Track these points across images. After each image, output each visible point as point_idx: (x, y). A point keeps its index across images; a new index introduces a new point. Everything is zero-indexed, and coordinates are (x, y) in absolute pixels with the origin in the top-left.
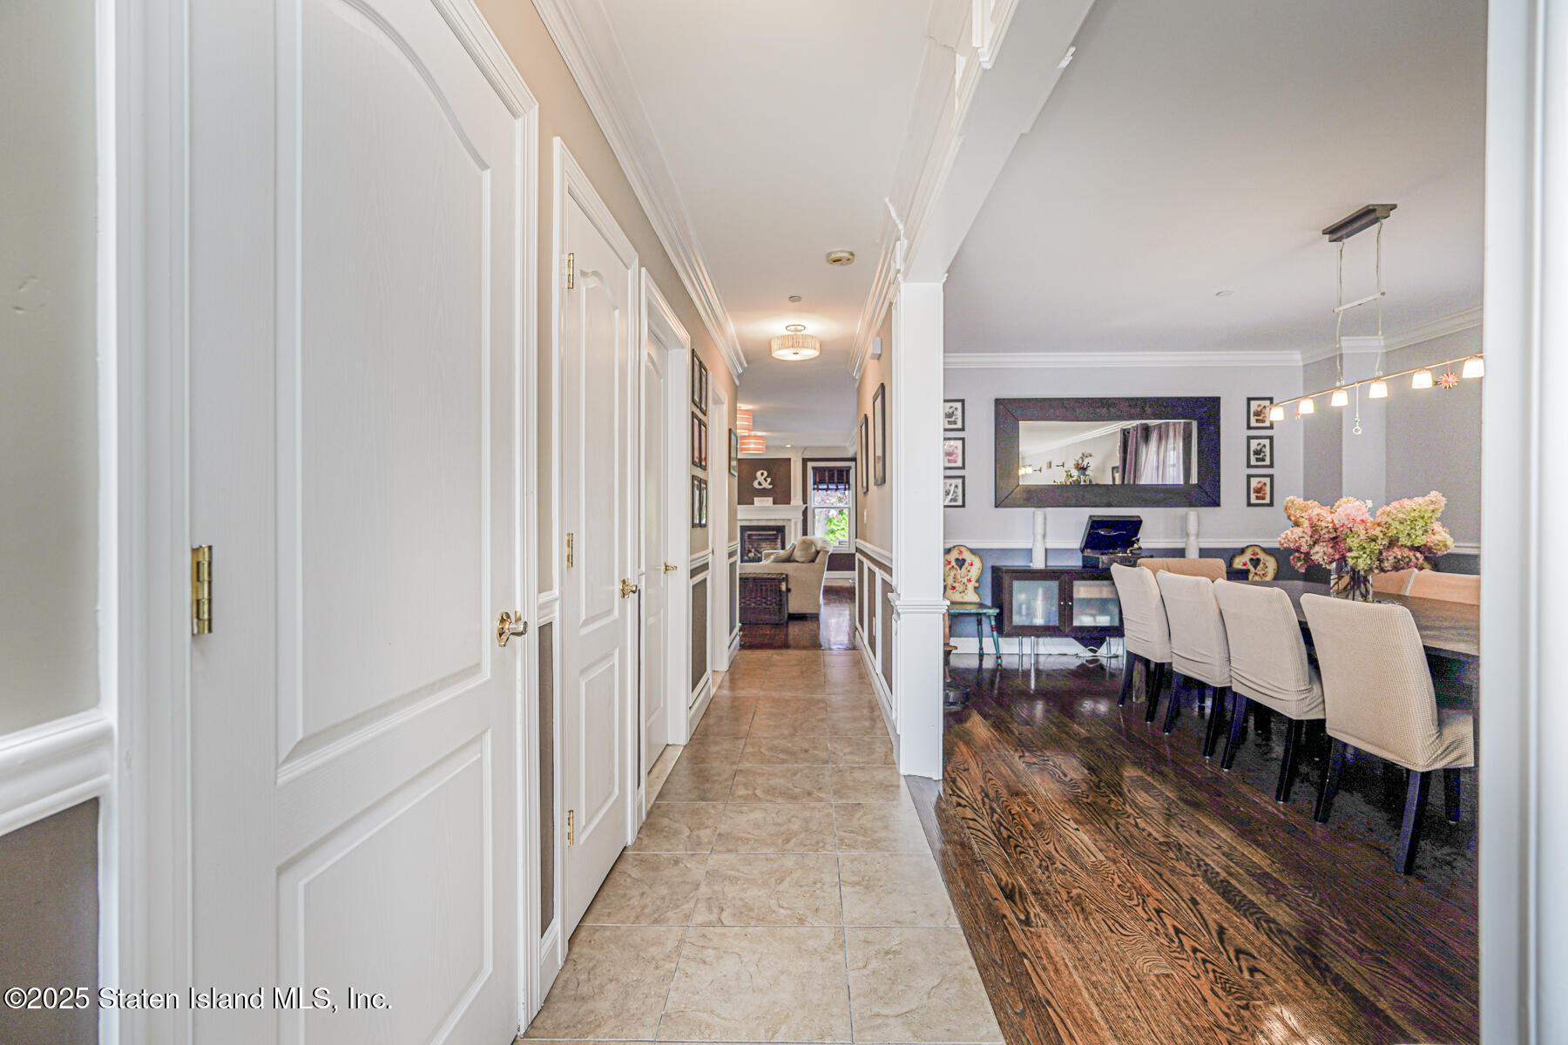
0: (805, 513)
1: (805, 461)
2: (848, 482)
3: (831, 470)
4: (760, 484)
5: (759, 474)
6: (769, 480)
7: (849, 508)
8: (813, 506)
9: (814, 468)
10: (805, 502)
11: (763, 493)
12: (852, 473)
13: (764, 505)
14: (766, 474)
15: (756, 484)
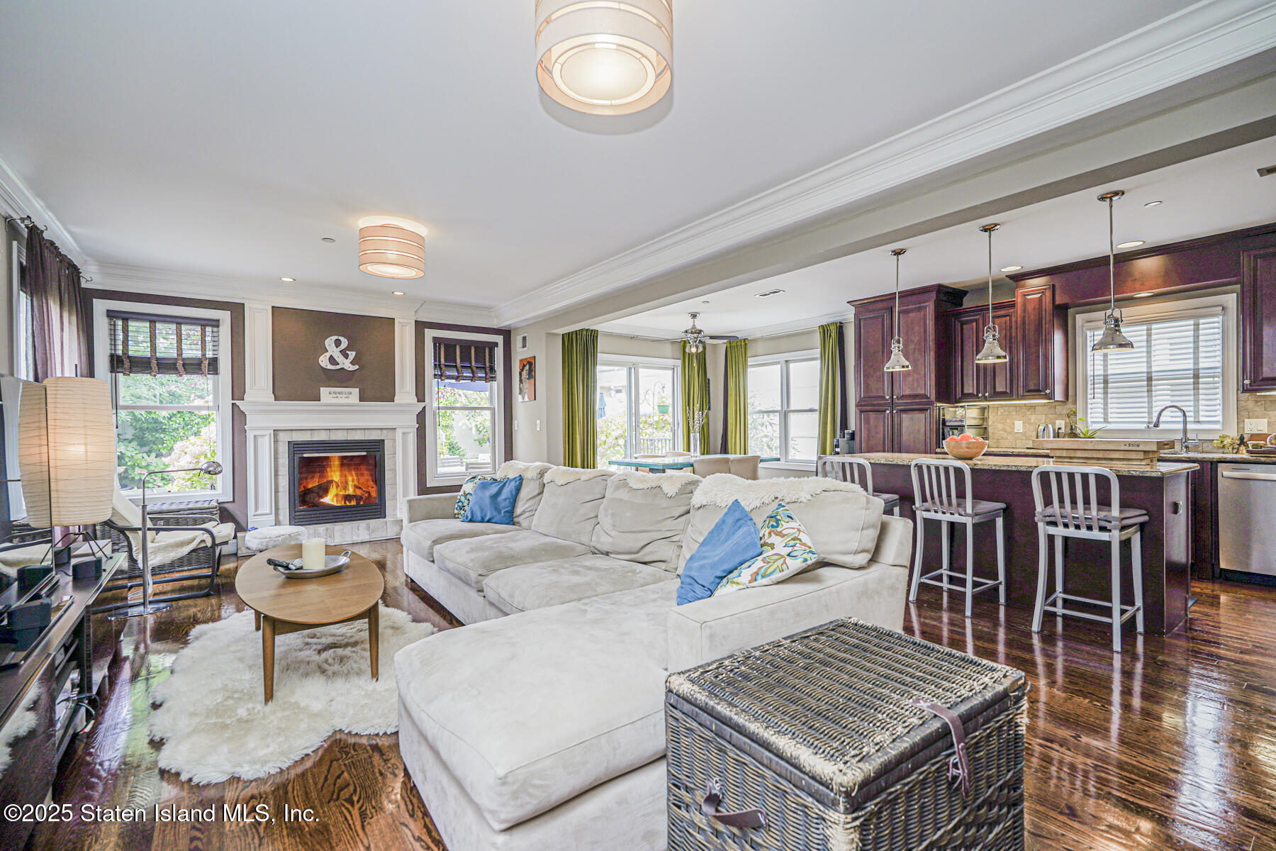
0: (421, 417)
1: (421, 326)
2: (492, 369)
3: (466, 344)
4: (332, 360)
5: (329, 342)
6: (352, 354)
7: (493, 410)
8: (435, 405)
9: (436, 340)
10: (421, 397)
11: (339, 378)
12: (499, 353)
13: (342, 400)
14: (345, 343)
15: (324, 361)
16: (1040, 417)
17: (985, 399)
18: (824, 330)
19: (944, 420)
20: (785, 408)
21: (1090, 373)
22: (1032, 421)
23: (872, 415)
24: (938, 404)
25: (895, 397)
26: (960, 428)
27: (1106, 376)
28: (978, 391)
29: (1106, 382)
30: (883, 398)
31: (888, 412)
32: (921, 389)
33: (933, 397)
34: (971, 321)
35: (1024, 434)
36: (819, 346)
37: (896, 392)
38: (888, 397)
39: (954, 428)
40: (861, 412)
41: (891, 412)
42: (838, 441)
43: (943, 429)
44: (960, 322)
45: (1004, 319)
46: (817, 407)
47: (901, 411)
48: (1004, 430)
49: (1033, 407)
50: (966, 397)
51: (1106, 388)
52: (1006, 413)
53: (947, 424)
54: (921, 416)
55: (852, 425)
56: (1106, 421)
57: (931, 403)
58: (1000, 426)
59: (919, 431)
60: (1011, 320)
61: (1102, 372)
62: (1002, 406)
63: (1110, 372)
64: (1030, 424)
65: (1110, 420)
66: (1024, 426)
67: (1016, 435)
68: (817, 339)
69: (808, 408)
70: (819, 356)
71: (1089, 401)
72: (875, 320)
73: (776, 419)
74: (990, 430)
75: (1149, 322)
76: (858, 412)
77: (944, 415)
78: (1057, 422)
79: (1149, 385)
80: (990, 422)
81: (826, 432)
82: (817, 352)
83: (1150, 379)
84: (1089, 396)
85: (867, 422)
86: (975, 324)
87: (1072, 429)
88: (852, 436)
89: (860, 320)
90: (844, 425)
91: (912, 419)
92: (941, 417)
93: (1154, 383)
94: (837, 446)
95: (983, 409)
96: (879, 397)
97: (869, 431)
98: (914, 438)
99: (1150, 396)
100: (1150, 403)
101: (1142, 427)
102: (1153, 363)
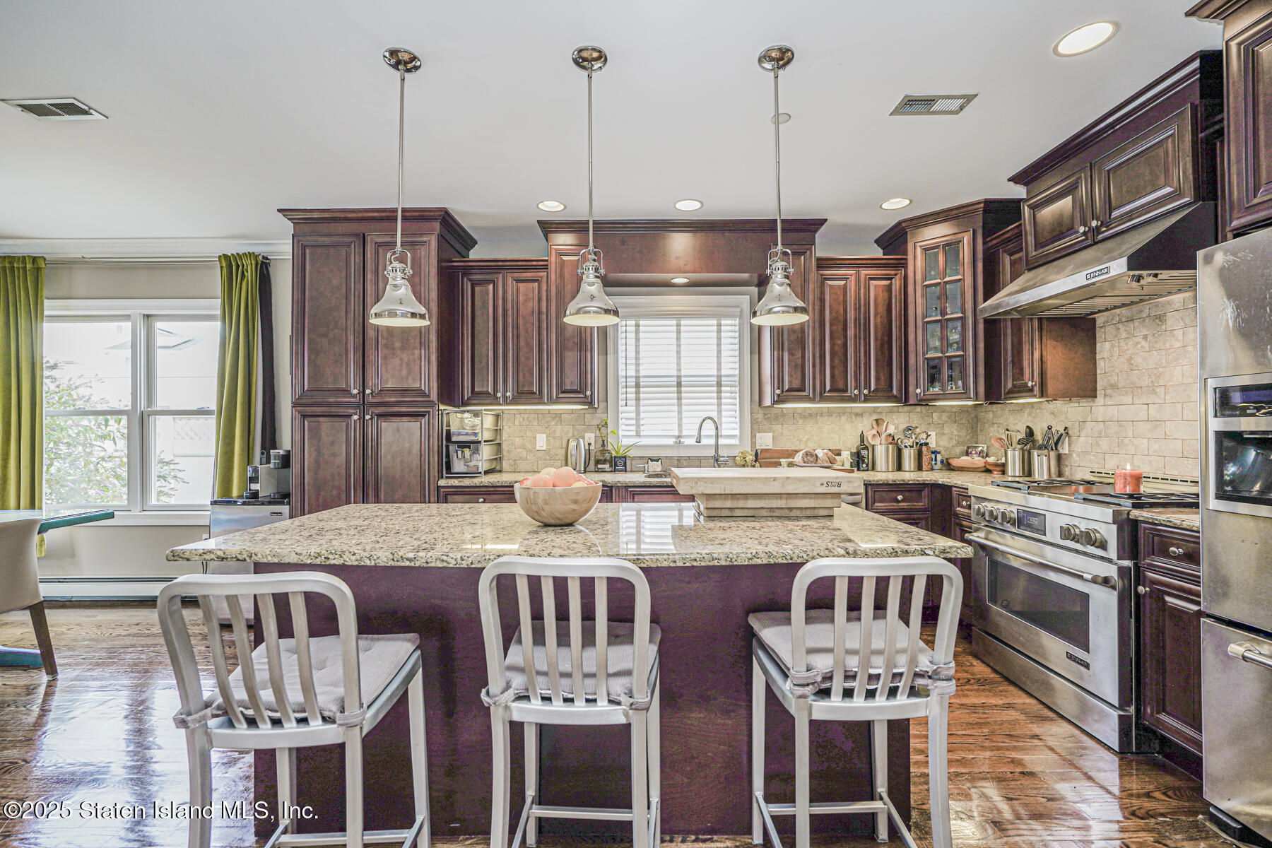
16: (566, 428)
17: (506, 401)
18: (231, 265)
19: (448, 432)
20: (142, 405)
21: (622, 373)
22: (557, 435)
23: (325, 423)
24: (442, 407)
25: (368, 391)
26: (472, 445)
27: (637, 378)
28: (495, 390)
29: (638, 386)
30: (346, 392)
31: (356, 417)
32: (414, 379)
33: (434, 396)
34: (488, 282)
35: (547, 452)
36: (219, 292)
37: (369, 383)
38: (355, 391)
39: (463, 445)
40: (304, 416)
41: (362, 418)
42: (256, 470)
43: (447, 447)
44: (470, 280)
45: (531, 285)
46: (214, 407)
47: (379, 415)
48: (523, 447)
49: (558, 416)
50: (479, 397)
51: (638, 393)
52: (526, 423)
53: (454, 439)
54: (413, 426)
55: (286, 441)
56: (638, 435)
57: (431, 404)
58: (518, 441)
59: (409, 452)
60: (540, 288)
61: (633, 373)
62: (521, 412)
63: (641, 374)
64: (555, 438)
65: (642, 433)
66: (548, 441)
67: (539, 454)
68: (216, 280)
69: (195, 408)
70: (219, 312)
71: (621, 409)
72: (332, 251)
73: (118, 427)
74: (504, 446)
75: (679, 316)
76: (298, 416)
77: (448, 425)
78: (587, 435)
79: (679, 392)
80: (505, 436)
81: (232, 452)
82: (215, 306)
83: (679, 385)
84: (622, 403)
85: (315, 433)
86: (491, 287)
87: (603, 445)
88: (286, 461)
89: (304, 248)
90: (270, 440)
91: (398, 430)
92: (445, 428)
93: (683, 389)
94: (254, 480)
95: (497, 416)
96: (339, 390)
97: (319, 451)
98: (402, 462)
99: (680, 405)
100: (680, 412)
101: (671, 441)
102: (683, 366)
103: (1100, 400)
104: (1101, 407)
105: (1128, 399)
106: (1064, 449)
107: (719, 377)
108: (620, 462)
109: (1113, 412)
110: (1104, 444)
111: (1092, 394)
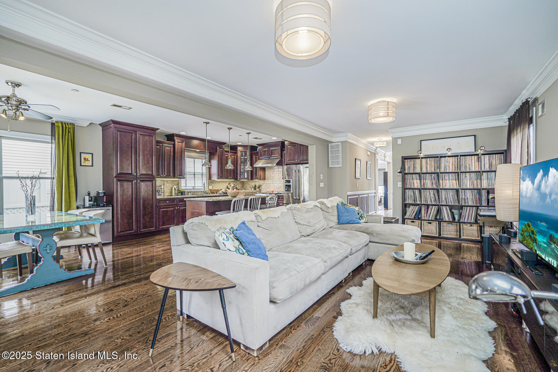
17: (164, 178)
25: (138, 174)
28: (161, 175)
31: (135, 181)
32: (150, 171)
34: (157, 145)
37: (138, 172)
38: (134, 174)
40: (118, 181)
41: (137, 181)
45: (169, 148)
47: (141, 181)
50: (157, 176)
54: (150, 184)
56: (186, 186)
59: (149, 190)
60: (171, 149)
63: (187, 171)
75: (194, 158)
76: (116, 181)
79: (194, 176)
83: (194, 174)
87: (179, 189)
89: (118, 131)
91: (147, 185)
94: (90, 200)
99: (195, 179)
100: (195, 181)
101: (192, 188)
102: (195, 170)
103: (266, 180)
104: (266, 181)
105: (270, 180)
106: (261, 188)
107: (202, 173)
108: (184, 193)
109: (268, 182)
110: (267, 187)
111: (265, 179)
